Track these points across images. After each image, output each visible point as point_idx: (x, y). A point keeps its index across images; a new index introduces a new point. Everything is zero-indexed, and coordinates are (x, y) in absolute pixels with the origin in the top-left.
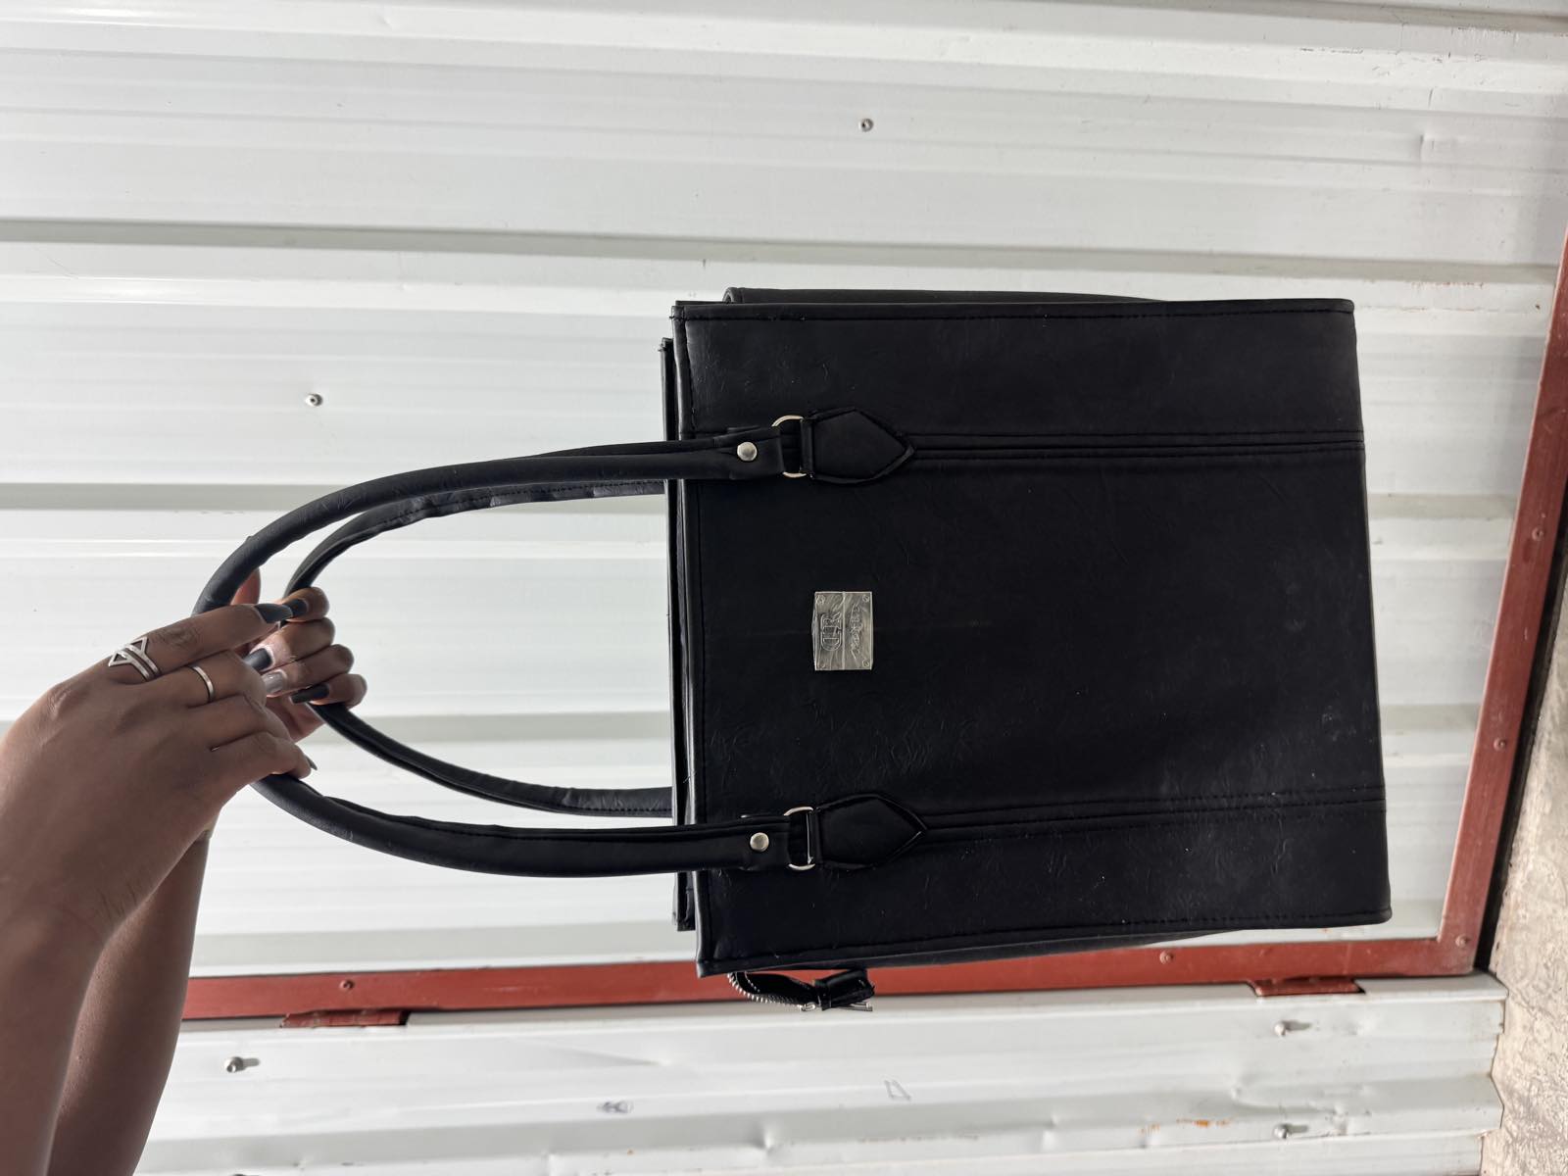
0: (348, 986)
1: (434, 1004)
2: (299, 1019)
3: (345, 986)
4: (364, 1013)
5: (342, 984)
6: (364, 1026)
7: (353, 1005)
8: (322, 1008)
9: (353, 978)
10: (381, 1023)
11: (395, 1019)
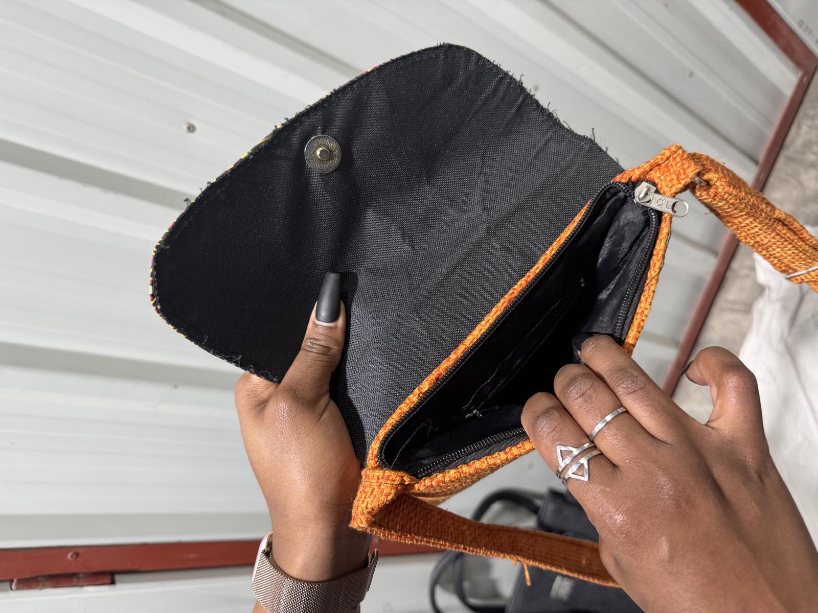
0: (75, 556)
1: (136, 567)
2: (28, 582)
3: (72, 556)
4: (81, 576)
5: (69, 556)
6: (82, 586)
7: (73, 570)
8: (47, 573)
9: (80, 551)
10: (97, 583)
11: (108, 580)
